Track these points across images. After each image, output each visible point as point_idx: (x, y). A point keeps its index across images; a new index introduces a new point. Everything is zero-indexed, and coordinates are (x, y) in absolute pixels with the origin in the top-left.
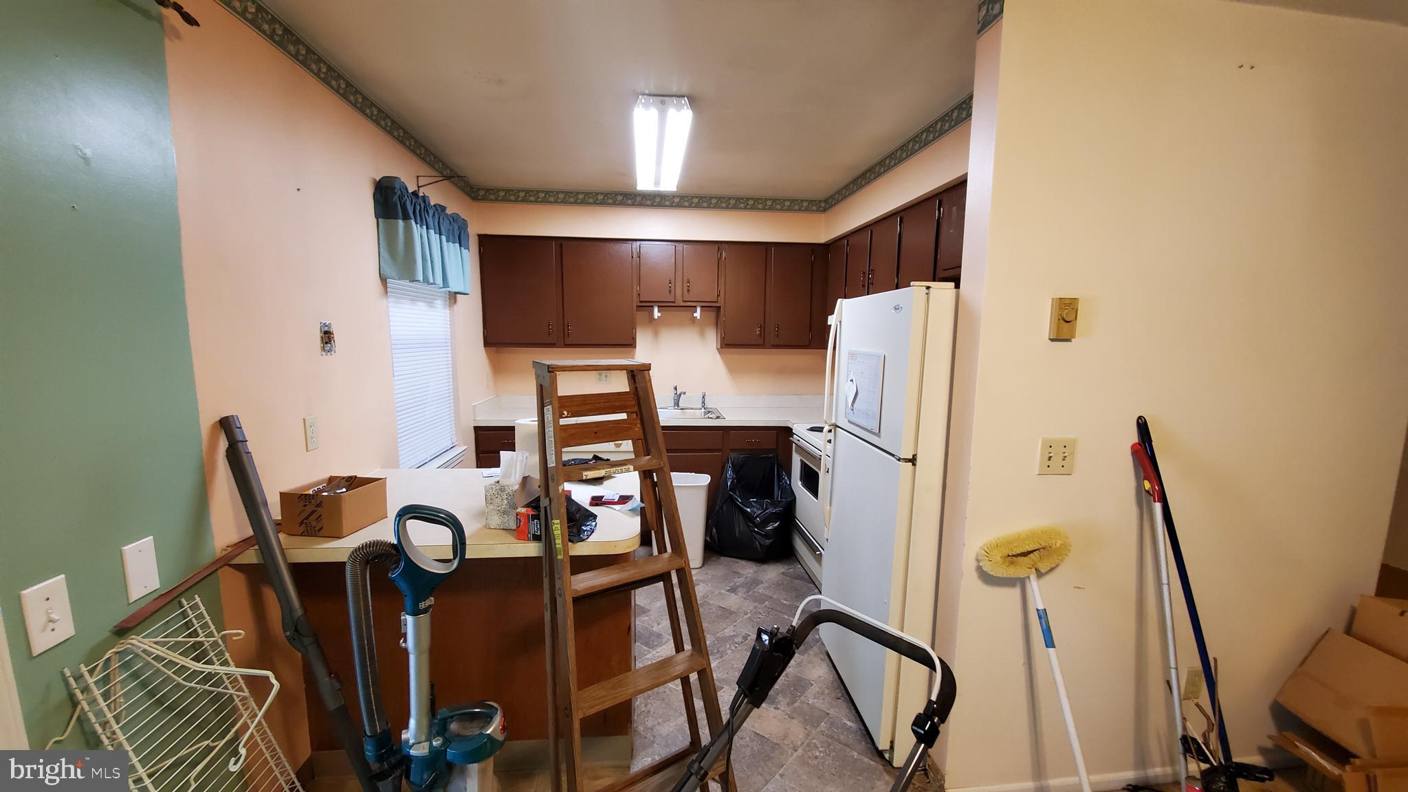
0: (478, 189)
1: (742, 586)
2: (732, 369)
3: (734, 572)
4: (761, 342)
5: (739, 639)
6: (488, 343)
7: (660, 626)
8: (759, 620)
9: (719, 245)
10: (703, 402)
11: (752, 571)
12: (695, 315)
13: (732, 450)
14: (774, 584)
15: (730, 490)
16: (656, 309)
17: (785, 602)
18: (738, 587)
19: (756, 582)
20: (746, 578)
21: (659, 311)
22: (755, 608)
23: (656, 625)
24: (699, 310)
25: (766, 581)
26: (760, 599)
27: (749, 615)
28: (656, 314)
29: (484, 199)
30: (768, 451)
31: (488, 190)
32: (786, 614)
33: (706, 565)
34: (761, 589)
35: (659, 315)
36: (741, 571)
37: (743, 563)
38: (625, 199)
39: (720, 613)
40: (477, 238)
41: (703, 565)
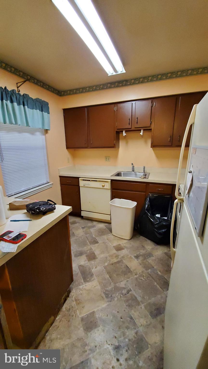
0: (62, 92)
1: (142, 255)
2: (158, 157)
3: (143, 246)
4: (170, 144)
5: (124, 292)
6: (68, 148)
7: (96, 269)
8: (140, 281)
9: (152, 99)
10: (144, 170)
11: (151, 248)
12: (141, 133)
13: (150, 193)
14: (158, 259)
15: (146, 210)
16: (124, 132)
17: (159, 273)
18: (140, 255)
19: (150, 255)
20: (146, 251)
21: (125, 133)
22: (143, 272)
23: (95, 268)
24: (142, 131)
25: (155, 256)
26: (147, 267)
27: (137, 276)
28: (124, 134)
29: (64, 95)
30: (168, 195)
31: (64, 92)
32: (156, 281)
33: (132, 239)
34: (150, 261)
35: (125, 134)
36: (146, 246)
37: (149, 241)
38: (111, 85)
39: (124, 270)
40: (63, 111)
41: (131, 239)
